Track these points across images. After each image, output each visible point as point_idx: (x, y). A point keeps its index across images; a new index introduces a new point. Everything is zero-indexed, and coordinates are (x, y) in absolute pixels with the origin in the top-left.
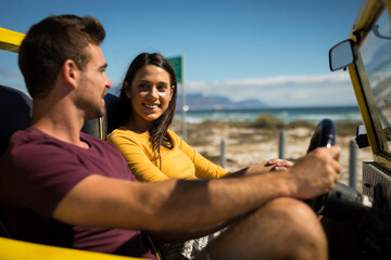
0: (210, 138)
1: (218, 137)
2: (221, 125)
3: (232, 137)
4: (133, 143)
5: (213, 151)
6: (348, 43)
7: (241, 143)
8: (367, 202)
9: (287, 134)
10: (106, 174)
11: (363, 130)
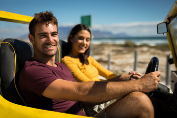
0: (103, 52)
1: (107, 51)
2: (108, 46)
3: (113, 51)
4: (73, 63)
5: (105, 58)
6: (165, 24)
7: (117, 54)
8: (171, 92)
9: (138, 50)
10: (63, 78)
11: (171, 57)
